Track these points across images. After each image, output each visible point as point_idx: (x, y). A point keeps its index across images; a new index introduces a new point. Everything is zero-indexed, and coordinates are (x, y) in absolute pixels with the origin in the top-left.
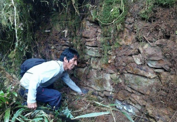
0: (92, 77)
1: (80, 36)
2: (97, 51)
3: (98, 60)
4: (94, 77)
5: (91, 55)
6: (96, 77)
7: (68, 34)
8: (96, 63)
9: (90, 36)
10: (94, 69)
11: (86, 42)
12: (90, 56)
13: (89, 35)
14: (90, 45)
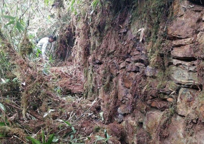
0: (174, 136)
1: (162, 35)
2: (192, 69)
3: (194, 96)
4: (178, 137)
5: (179, 80)
6: (181, 136)
7: (146, 36)
8: (188, 101)
9: (182, 33)
10: (180, 115)
11: (172, 50)
12: (179, 84)
13: (181, 30)
14: (180, 55)
